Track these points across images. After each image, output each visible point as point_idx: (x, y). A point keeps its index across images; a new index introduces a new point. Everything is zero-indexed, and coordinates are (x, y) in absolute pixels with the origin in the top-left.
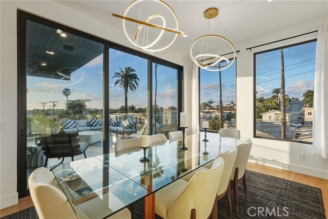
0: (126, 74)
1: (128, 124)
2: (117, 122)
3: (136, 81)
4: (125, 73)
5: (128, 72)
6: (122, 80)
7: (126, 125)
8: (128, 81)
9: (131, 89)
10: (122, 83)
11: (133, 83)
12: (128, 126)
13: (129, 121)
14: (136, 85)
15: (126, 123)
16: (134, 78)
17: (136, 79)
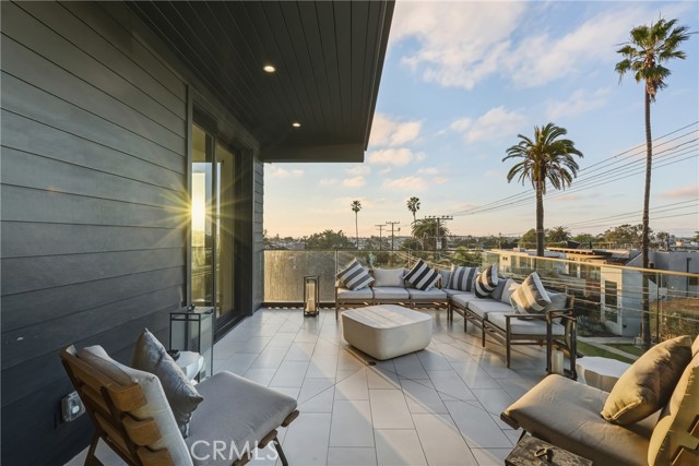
0: (539, 147)
1: (531, 299)
2: (491, 284)
3: (571, 160)
4: (535, 143)
5: (543, 139)
6: (525, 163)
7: (521, 304)
8: (544, 162)
9: (556, 184)
10: (526, 172)
11: (562, 165)
12: (530, 310)
13: (535, 289)
14: (570, 171)
15: (522, 295)
16: (563, 153)
17: (573, 155)
